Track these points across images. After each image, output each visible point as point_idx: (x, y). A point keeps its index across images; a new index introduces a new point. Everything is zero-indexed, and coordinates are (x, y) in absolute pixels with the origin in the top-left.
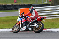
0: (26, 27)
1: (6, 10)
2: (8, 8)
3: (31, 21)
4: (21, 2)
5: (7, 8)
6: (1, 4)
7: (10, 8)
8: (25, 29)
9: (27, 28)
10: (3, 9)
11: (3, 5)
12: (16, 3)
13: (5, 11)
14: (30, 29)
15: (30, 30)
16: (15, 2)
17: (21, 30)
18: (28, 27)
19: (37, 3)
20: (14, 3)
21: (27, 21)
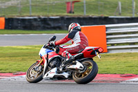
0: (58, 70)
1: (48, 29)
2: (52, 25)
3: (70, 55)
4: (83, 11)
5: (49, 24)
6: (37, 14)
7: (56, 25)
8: (55, 74)
9: (58, 72)
10: (39, 26)
11: (40, 18)
12: (70, 12)
13: (46, 32)
14: (66, 75)
15: (66, 77)
16: (69, 10)
17: (45, 77)
18: (61, 70)
19: (120, 14)
20: (66, 14)
21: (61, 55)
